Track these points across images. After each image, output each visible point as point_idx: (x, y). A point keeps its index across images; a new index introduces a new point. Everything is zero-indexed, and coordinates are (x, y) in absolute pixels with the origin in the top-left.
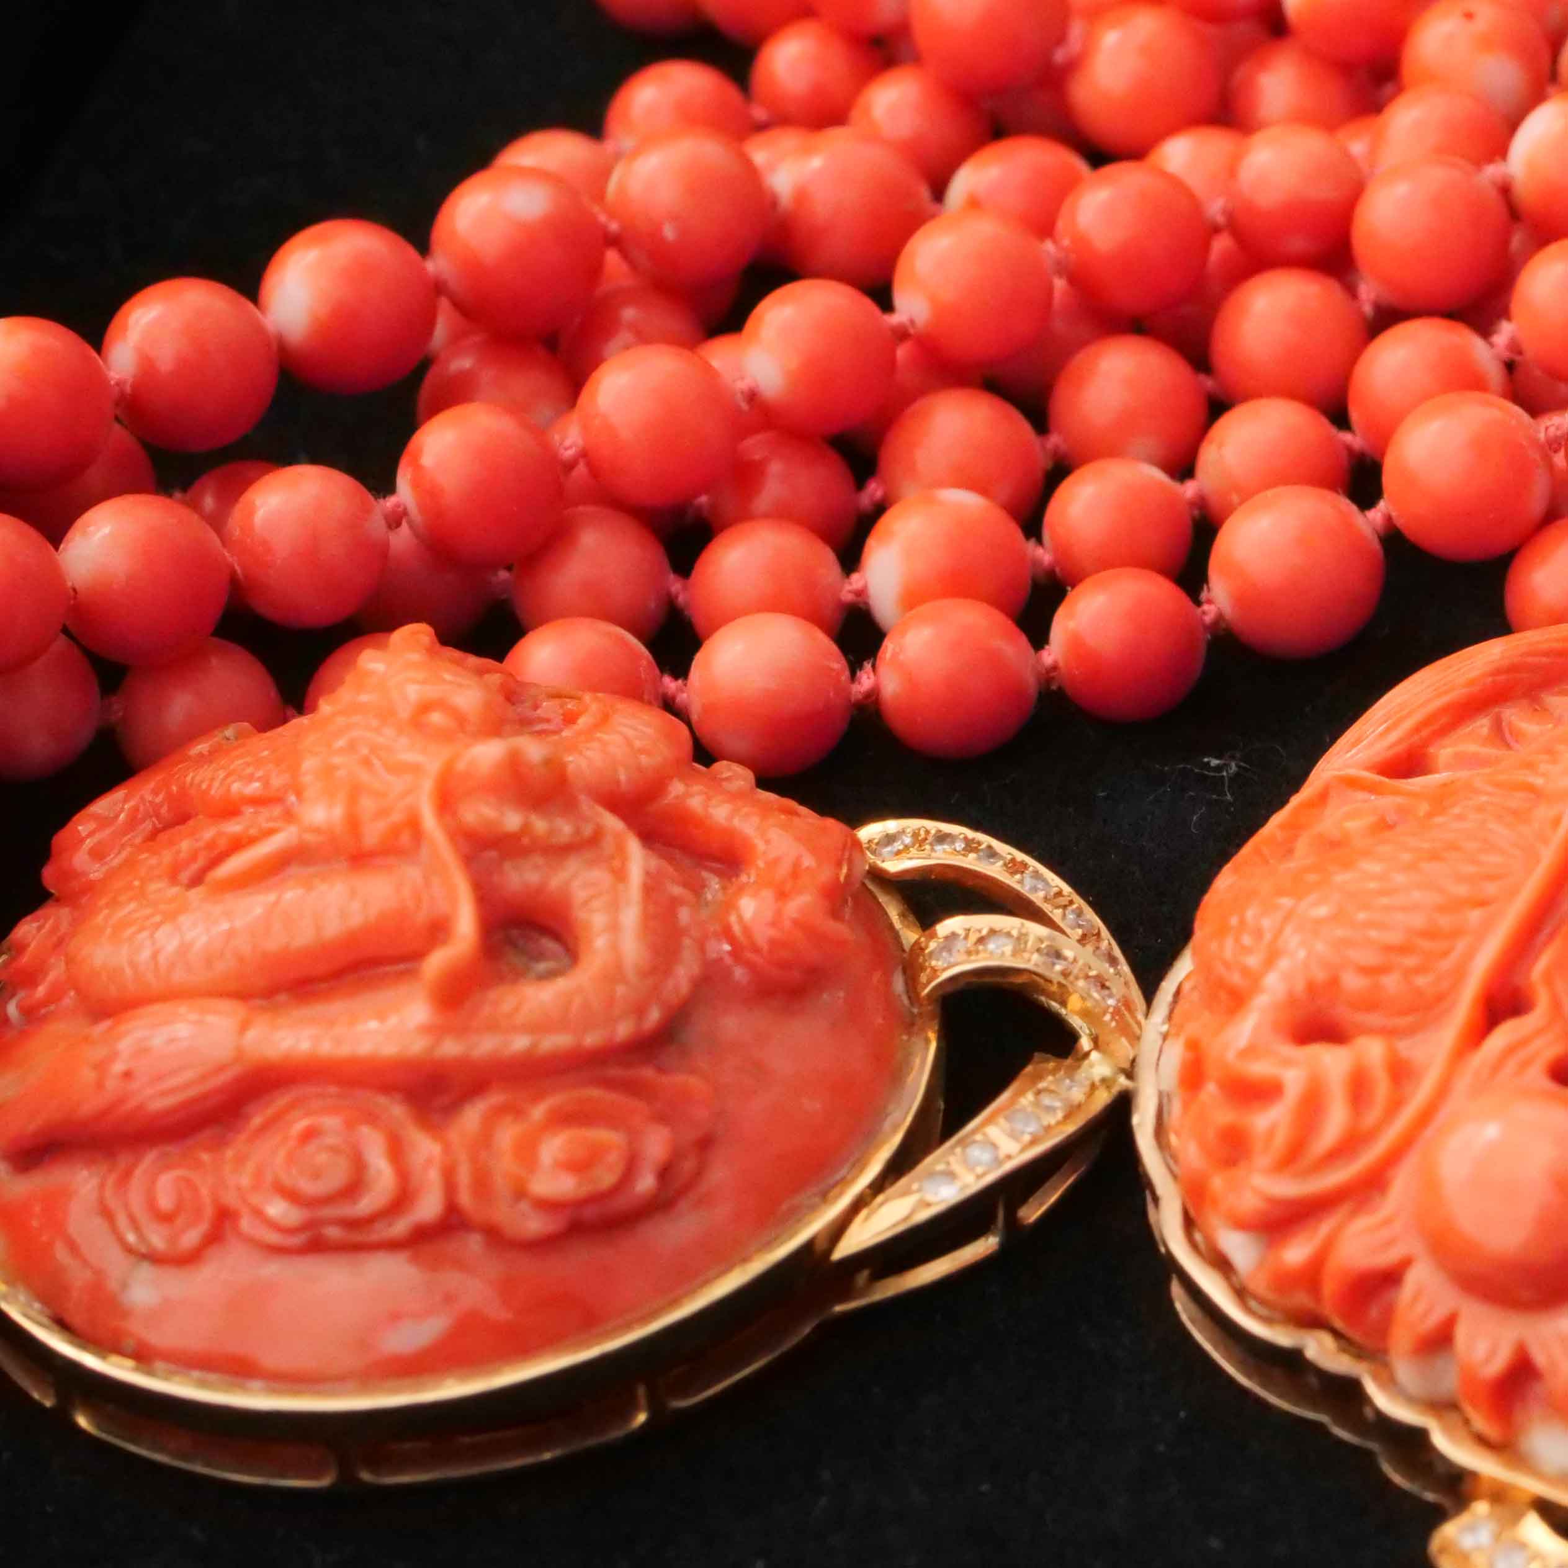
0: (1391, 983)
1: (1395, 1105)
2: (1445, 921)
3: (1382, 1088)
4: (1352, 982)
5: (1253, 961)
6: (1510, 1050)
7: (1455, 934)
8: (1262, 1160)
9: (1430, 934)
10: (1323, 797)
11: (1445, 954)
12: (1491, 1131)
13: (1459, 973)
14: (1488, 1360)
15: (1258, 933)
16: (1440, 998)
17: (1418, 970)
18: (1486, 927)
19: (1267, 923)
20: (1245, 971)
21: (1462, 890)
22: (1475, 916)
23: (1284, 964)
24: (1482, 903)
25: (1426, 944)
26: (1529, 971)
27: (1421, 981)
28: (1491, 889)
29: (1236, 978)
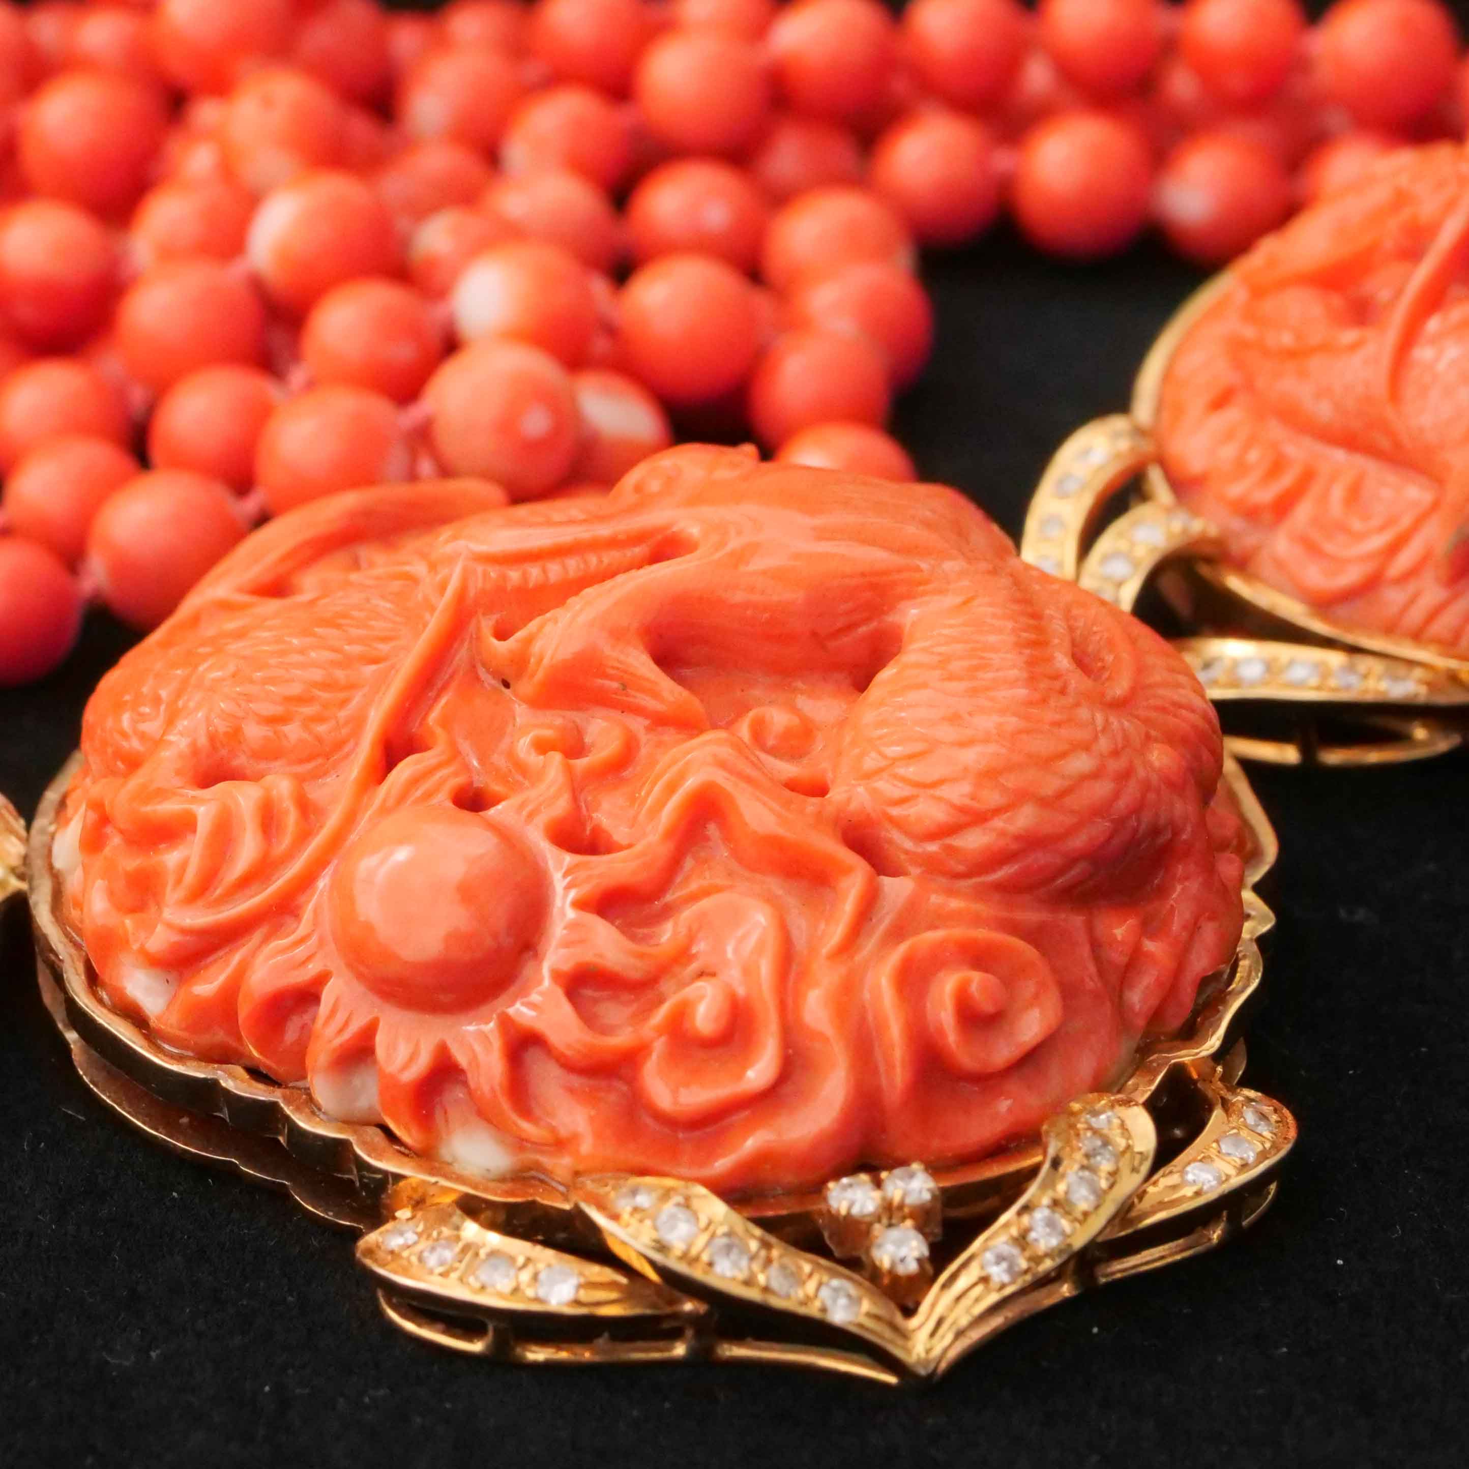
0: (293, 732)
1: (304, 836)
2: (340, 675)
3: (291, 819)
4: (254, 732)
5: (152, 727)
6: (415, 781)
7: (352, 687)
8: (172, 895)
9: (326, 686)
10: (195, 620)
11: (344, 703)
12: (402, 854)
13: (358, 722)
14: (405, 1067)
15: (157, 701)
16: (339, 745)
17: (319, 719)
18: (382, 681)
19: (164, 693)
20: (143, 736)
21: (355, 649)
22: (369, 670)
23: (183, 724)
24: (375, 661)
25: (325, 695)
26: (424, 718)
27: (322, 729)
28: (384, 648)
29: (135, 744)
